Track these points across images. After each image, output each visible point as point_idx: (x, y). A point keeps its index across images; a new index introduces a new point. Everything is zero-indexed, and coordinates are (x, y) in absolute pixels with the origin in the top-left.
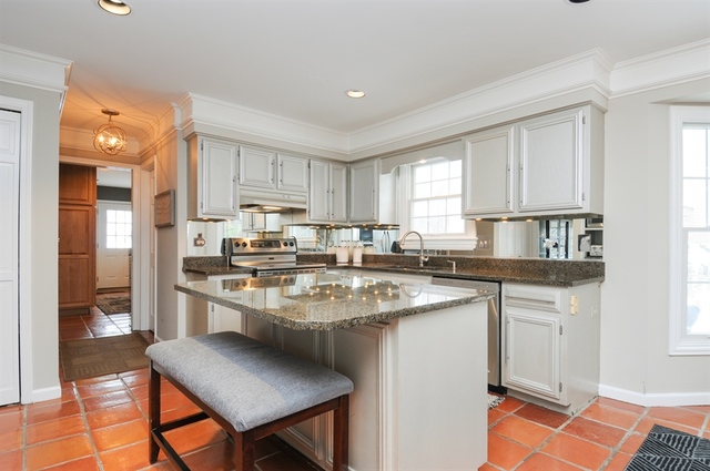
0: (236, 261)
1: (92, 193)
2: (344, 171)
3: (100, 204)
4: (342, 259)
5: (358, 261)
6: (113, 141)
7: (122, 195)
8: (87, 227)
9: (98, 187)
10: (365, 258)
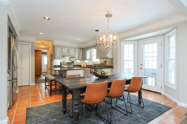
0: (62, 66)
1: (41, 53)
2: (82, 50)
3: (43, 55)
4: (82, 66)
5: (85, 66)
6: (43, 47)
7: (45, 53)
8: (40, 60)
9: (42, 52)
10: (86, 66)
